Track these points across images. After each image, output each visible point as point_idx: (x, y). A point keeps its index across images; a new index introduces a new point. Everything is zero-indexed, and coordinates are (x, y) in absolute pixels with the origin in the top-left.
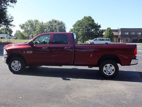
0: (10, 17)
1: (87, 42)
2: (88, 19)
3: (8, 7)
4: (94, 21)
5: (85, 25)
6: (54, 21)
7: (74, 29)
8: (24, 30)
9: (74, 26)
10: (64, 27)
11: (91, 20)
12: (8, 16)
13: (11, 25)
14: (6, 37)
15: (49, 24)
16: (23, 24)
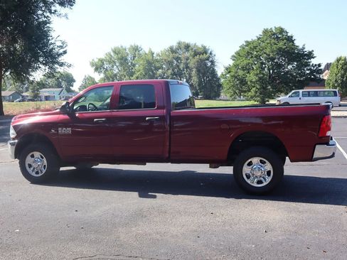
0: (59, 44)
1: (272, 102)
2: (274, 34)
3: (53, 18)
4: (293, 41)
5: (265, 53)
6: (182, 46)
7: (236, 66)
8: (102, 75)
9: (234, 58)
10: (212, 62)
11: (286, 39)
12: (52, 41)
13: (62, 64)
14: (57, 97)
15: (168, 56)
16: (99, 60)
